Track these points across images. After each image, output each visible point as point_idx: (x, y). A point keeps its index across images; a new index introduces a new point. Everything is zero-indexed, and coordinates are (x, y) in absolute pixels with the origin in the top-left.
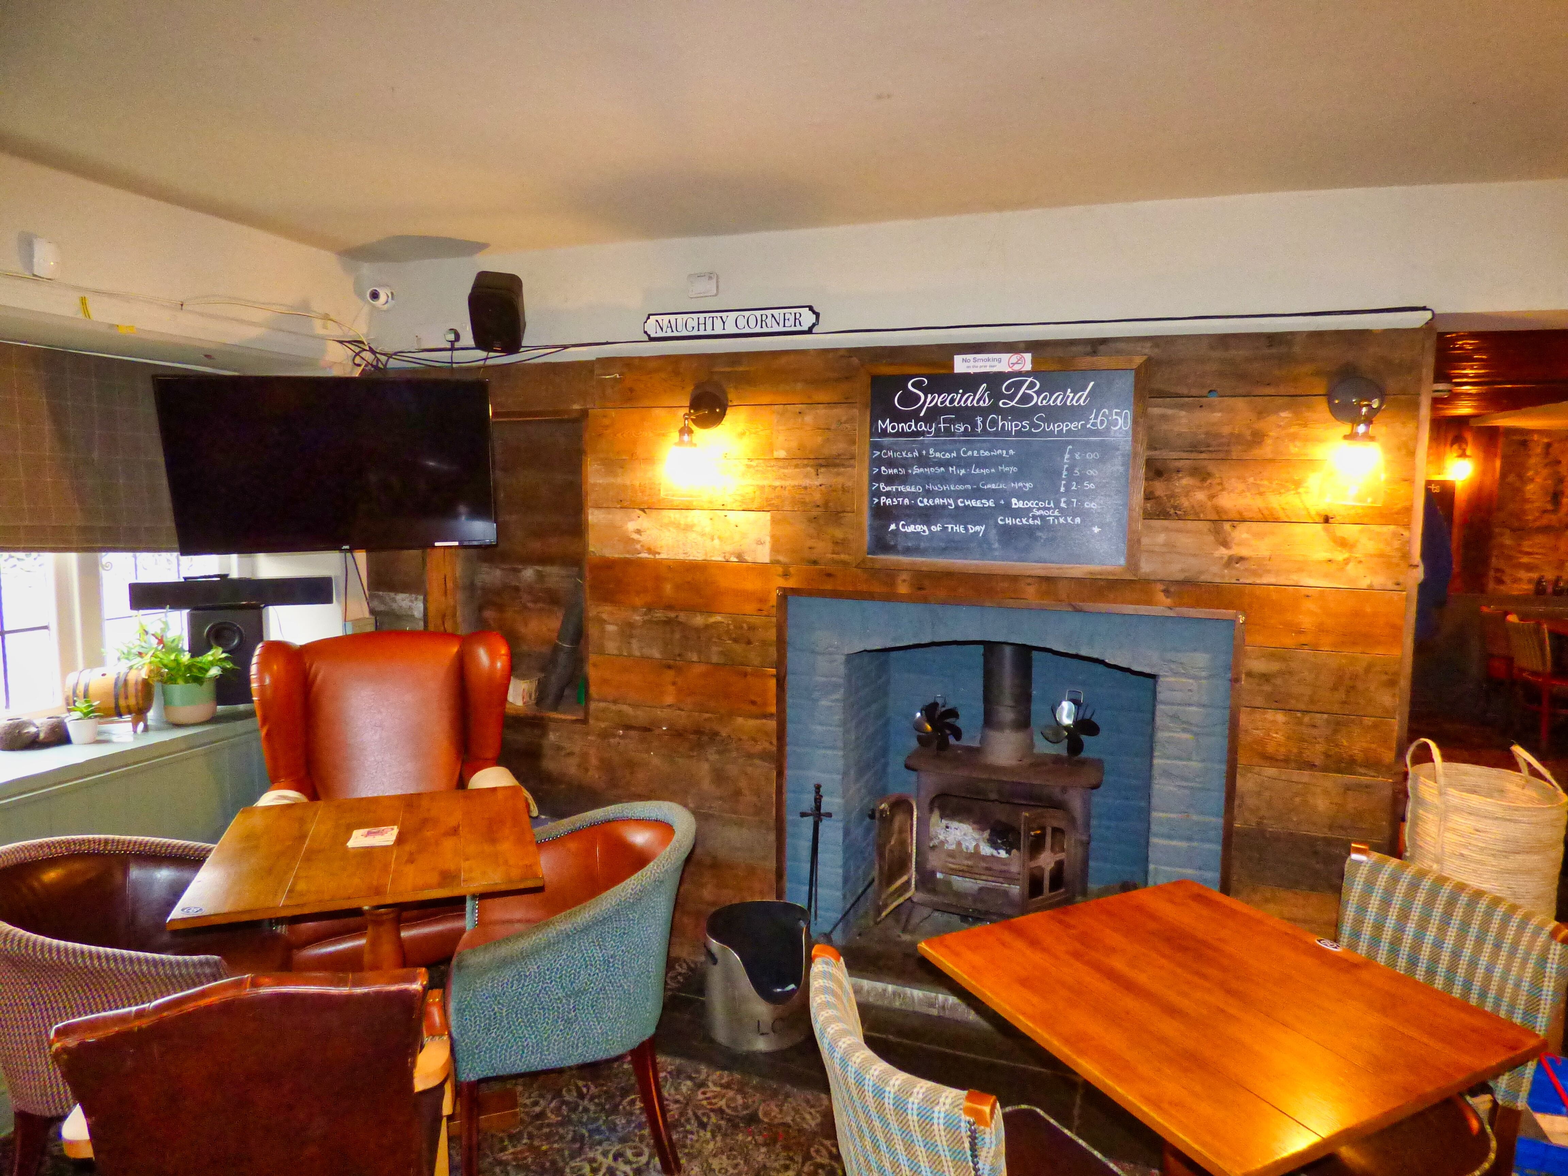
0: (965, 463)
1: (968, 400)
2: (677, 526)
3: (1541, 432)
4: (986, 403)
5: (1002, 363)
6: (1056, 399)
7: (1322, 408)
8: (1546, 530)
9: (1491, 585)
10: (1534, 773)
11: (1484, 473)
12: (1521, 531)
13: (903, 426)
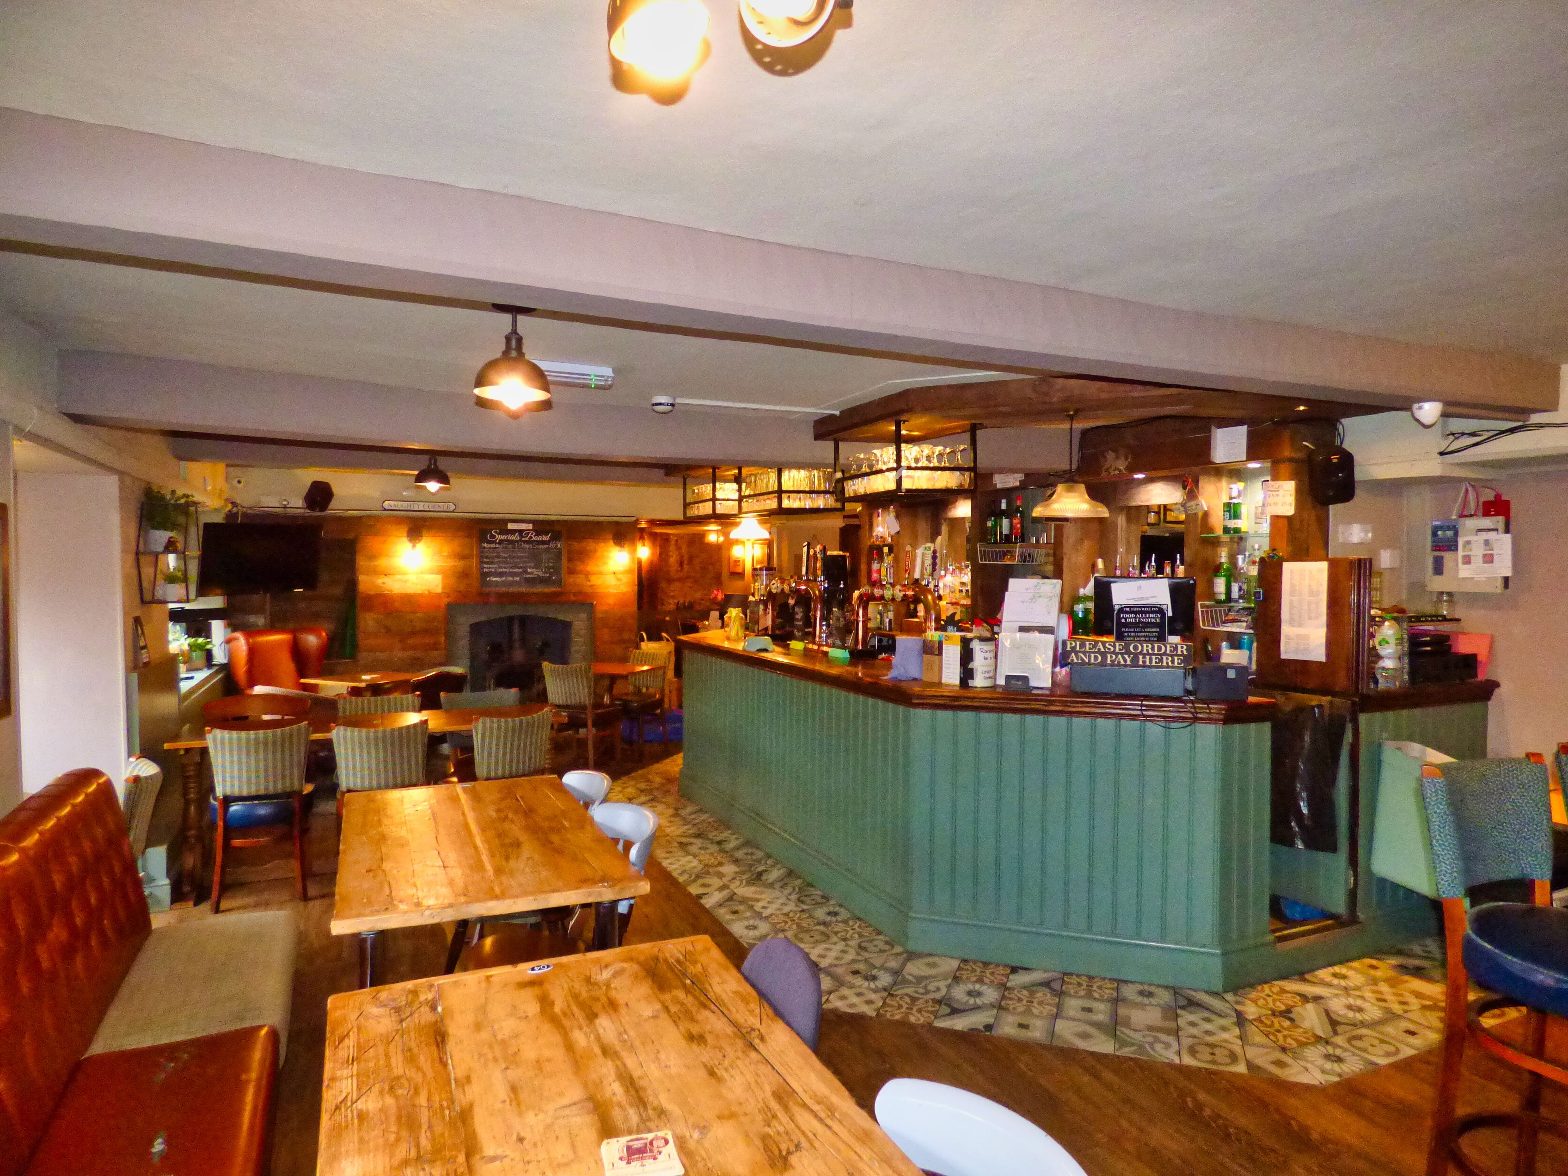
0: (512, 557)
1: (513, 538)
2: (401, 581)
3: (673, 534)
4: (518, 538)
5: (523, 526)
6: (540, 538)
7: (611, 542)
8: (679, 580)
9: (659, 607)
10: (668, 640)
11: (653, 554)
12: (670, 581)
13: (491, 546)
